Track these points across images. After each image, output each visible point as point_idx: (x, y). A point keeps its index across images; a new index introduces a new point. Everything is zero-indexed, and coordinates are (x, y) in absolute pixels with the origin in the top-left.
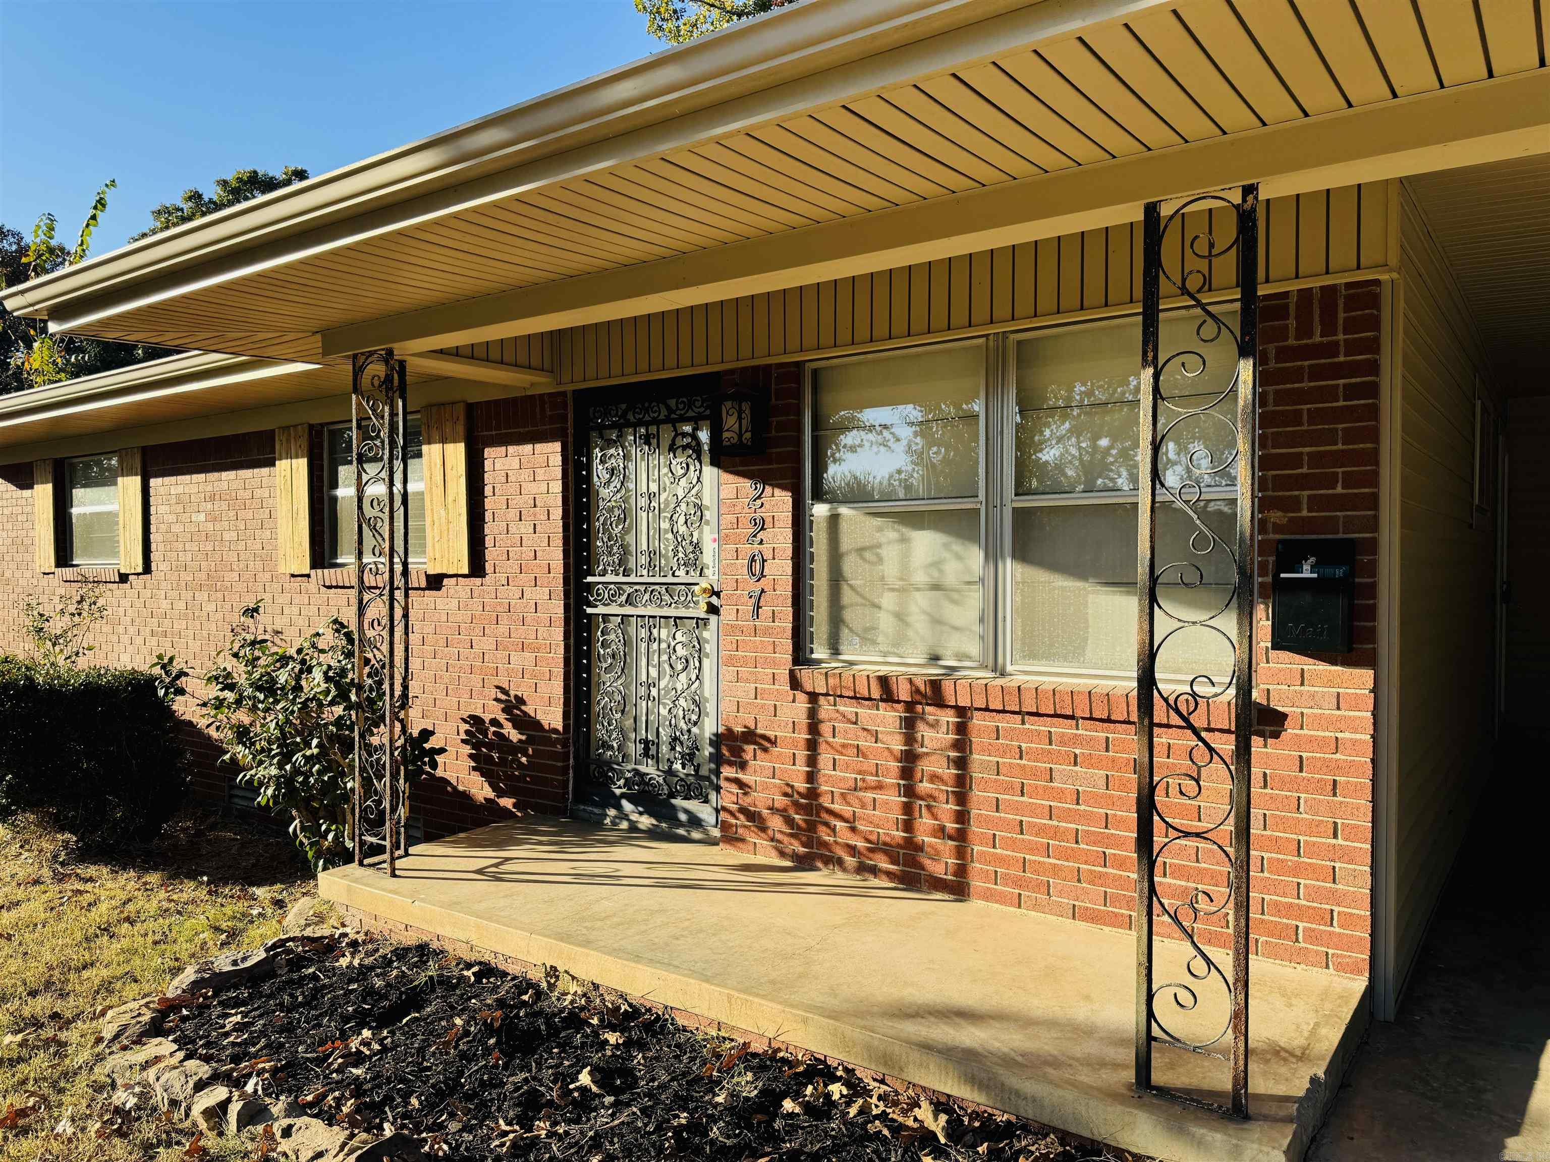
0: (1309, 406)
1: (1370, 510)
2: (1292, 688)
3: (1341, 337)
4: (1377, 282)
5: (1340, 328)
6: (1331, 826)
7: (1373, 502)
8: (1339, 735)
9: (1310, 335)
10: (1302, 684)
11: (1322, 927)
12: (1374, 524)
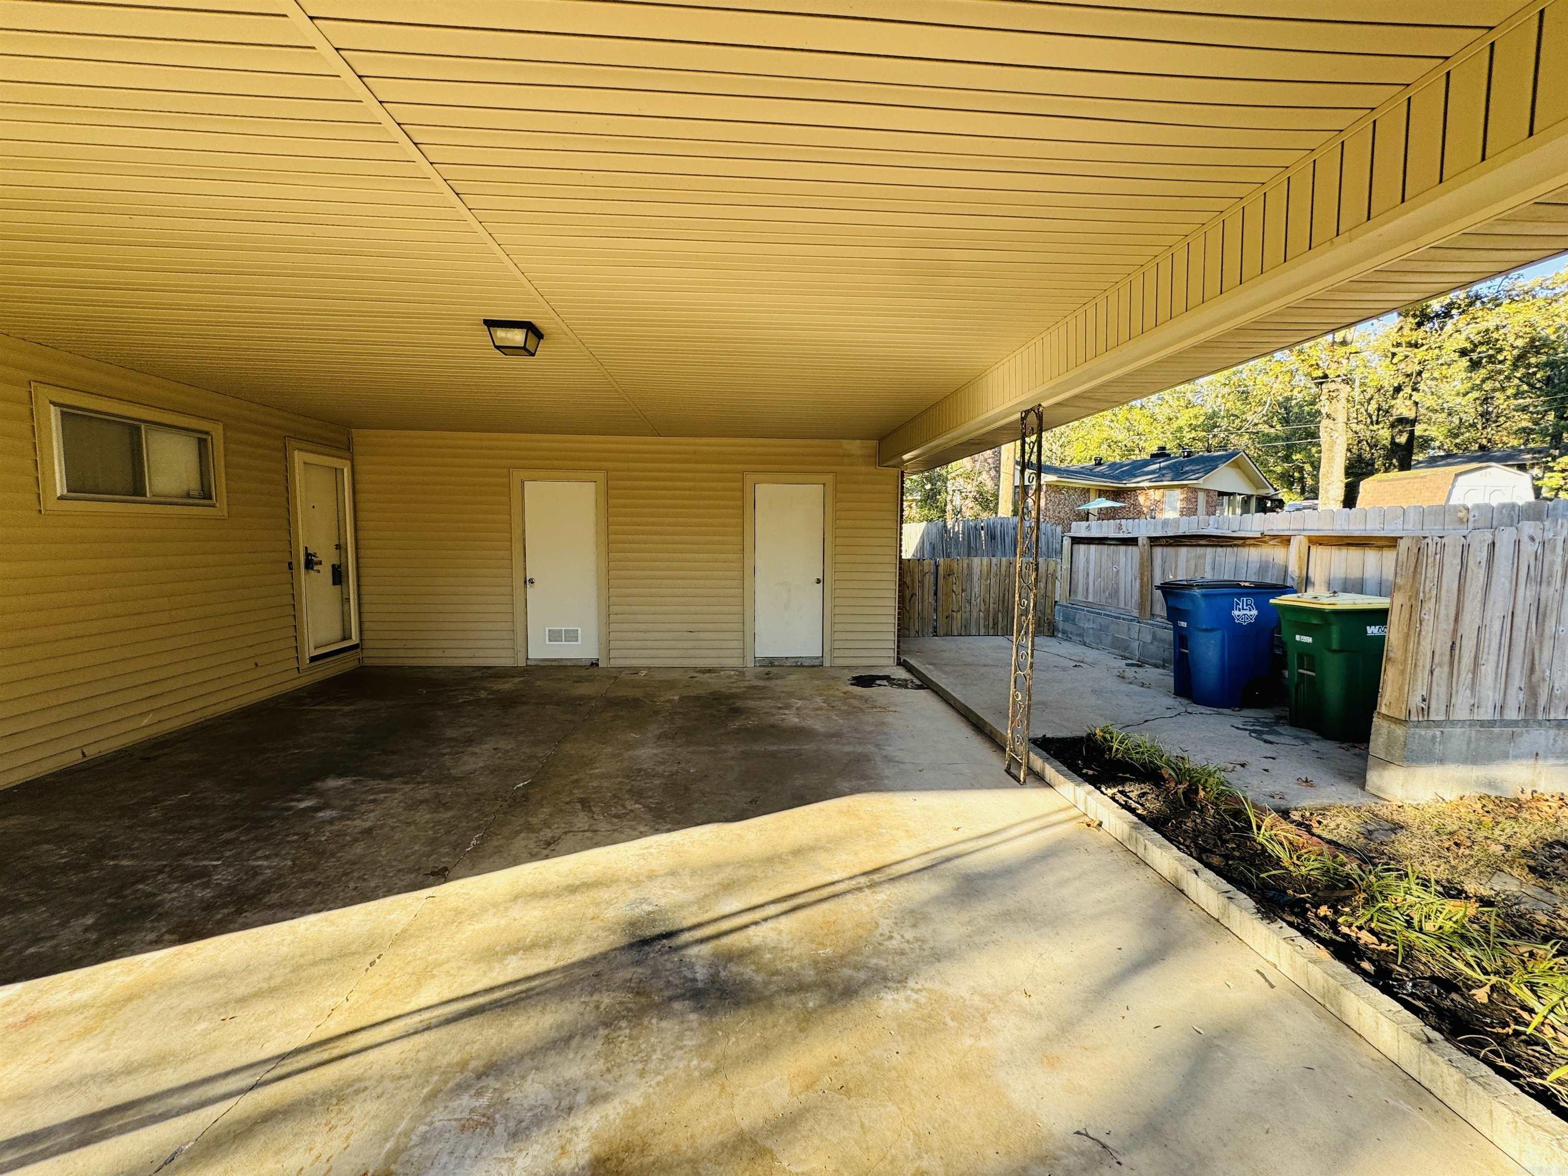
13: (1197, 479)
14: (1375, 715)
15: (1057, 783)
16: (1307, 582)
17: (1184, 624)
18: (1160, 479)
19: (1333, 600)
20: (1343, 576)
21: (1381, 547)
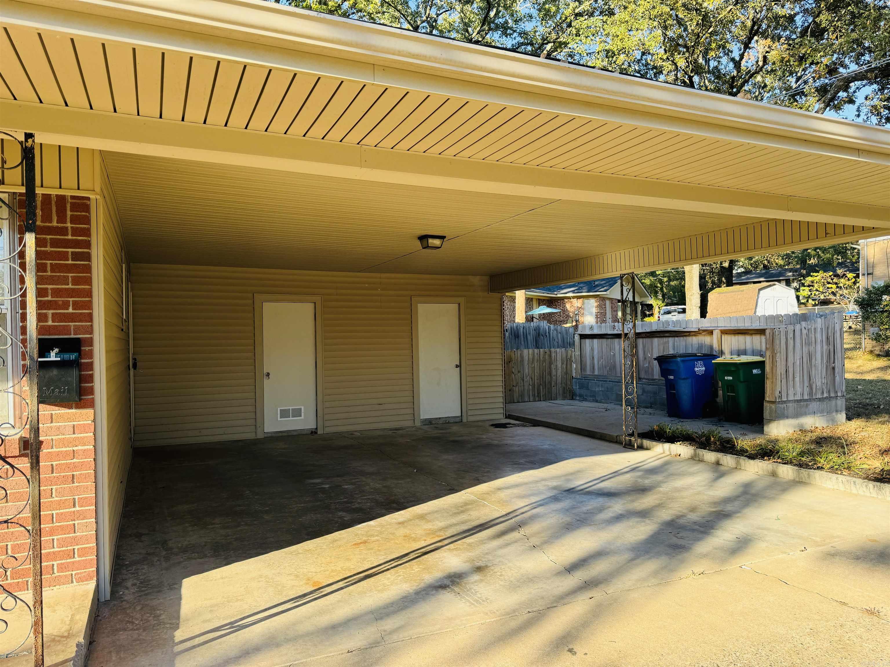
0: (51, 262)
1: (89, 322)
2: (45, 425)
3: (69, 225)
4: (88, 199)
5: (68, 220)
6: (72, 501)
7: (90, 318)
8: (75, 448)
9: (51, 221)
10: (52, 422)
11: (69, 560)
12: (90, 330)
13: (605, 291)
14: (764, 402)
15: (651, 446)
16: (722, 353)
17: (672, 377)
18: (579, 290)
19: (739, 358)
20: (737, 349)
21: (751, 334)
